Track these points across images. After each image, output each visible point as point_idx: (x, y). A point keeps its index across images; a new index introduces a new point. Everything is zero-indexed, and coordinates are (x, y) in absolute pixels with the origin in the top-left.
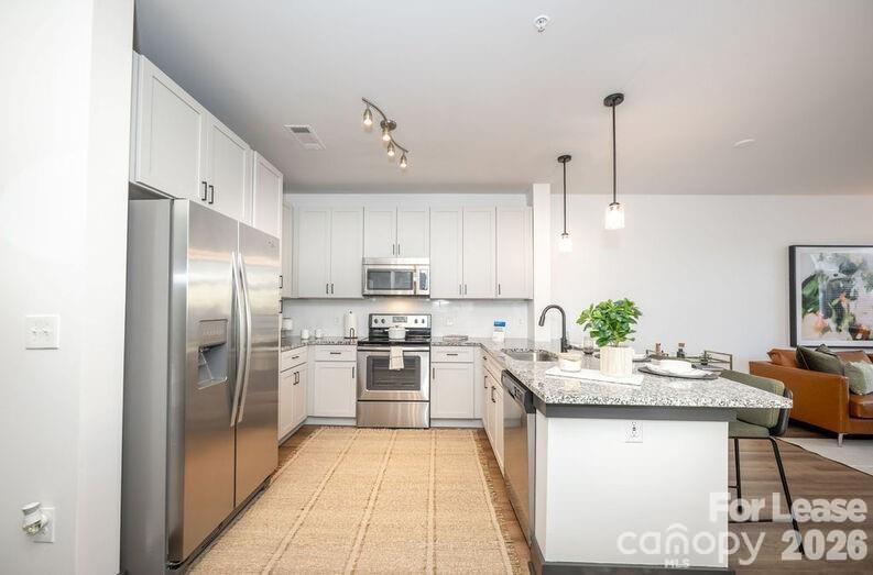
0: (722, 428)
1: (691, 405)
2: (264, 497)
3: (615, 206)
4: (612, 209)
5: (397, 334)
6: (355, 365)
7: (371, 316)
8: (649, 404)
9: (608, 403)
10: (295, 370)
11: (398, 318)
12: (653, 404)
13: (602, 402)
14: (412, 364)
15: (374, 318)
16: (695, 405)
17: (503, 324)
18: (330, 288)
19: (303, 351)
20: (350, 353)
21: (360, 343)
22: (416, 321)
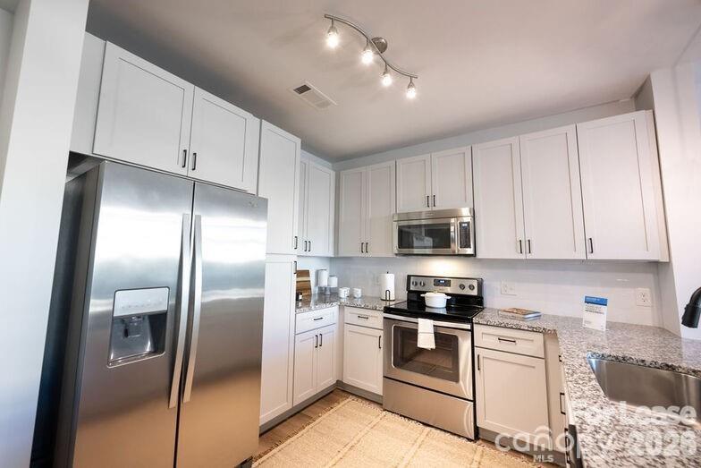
5: (437, 301)
6: (381, 333)
7: (409, 277)
10: (318, 332)
11: (440, 282)
14: (446, 344)
17: (603, 302)
18: (365, 247)
19: (330, 312)
20: (377, 319)
21: (387, 310)
22: (462, 287)
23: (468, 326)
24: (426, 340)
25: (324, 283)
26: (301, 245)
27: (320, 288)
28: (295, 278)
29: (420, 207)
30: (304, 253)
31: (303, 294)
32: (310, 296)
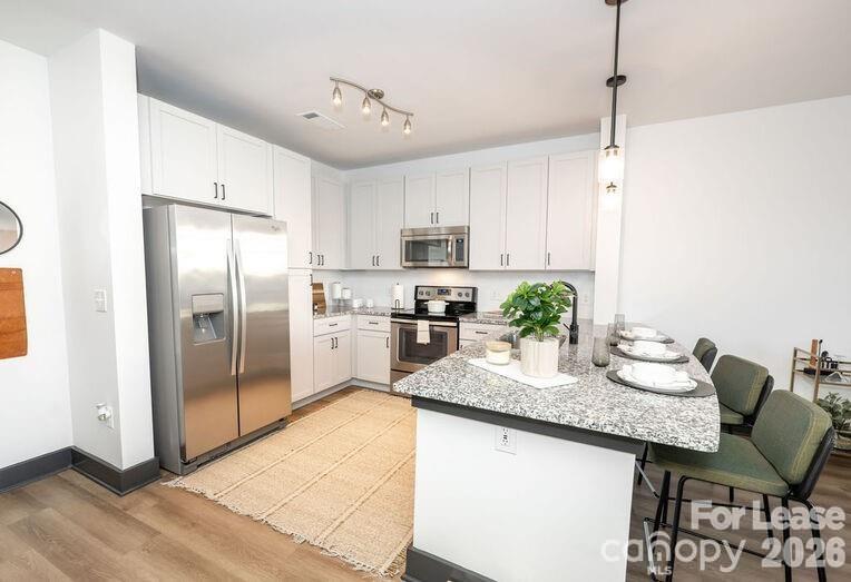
0: (628, 462)
1: (550, 420)
2: (277, 436)
3: (612, 150)
4: (608, 154)
5: (437, 307)
6: (389, 335)
7: (417, 287)
8: (498, 410)
9: (454, 401)
10: (334, 336)
11: (443, 291)
12: (503, 411)
13: (447, 400)
14: (440, 339)
15: (419, 289)
16: (556, 421)
18: (376, 260)
19: (344, 320)
20: (386, 324)
21: (394, 316)
22: (460, 295)
23: (455, 324)
24: (423, 336)
25: (338, 295)
26: (315, 260)
27: (334, 300)
28: (310, 291)
29: (425, 224)
30: (318, 267)
31: (319, 305)
32: (325, 307)
